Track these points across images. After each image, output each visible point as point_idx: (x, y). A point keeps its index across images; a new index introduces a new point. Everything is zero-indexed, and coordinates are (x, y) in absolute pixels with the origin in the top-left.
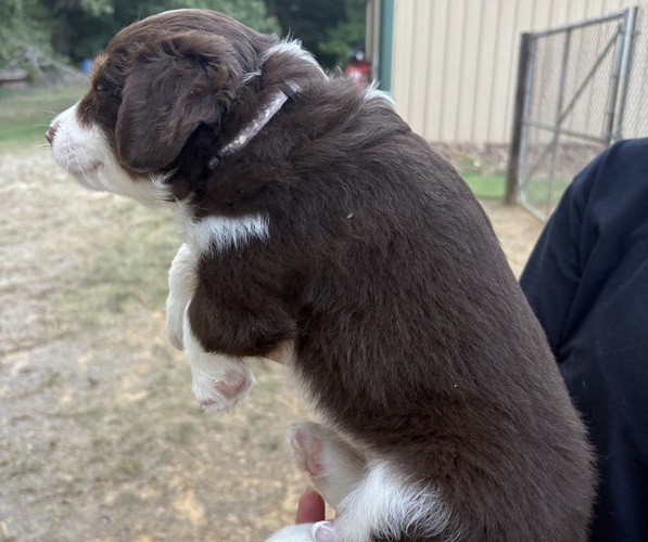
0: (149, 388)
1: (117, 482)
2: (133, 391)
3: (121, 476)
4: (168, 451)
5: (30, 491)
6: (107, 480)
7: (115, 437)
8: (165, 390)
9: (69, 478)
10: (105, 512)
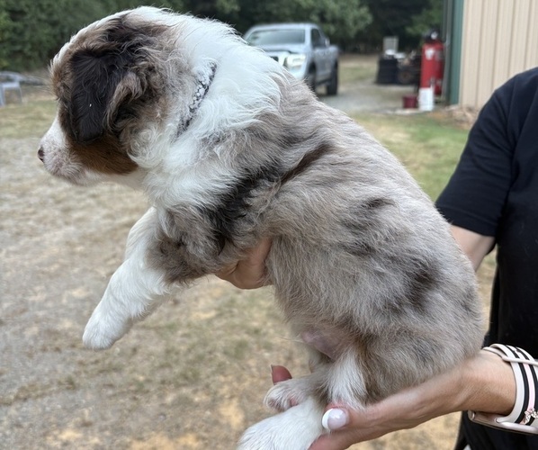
0: (218, 309)
1: (178, 386)
2: (205, 311)
3: (181, 381)
4: (223, 363)
5: (111, 386)
6: (170, 383)
7: (183, 348)
8: (231, 312)
9: (141, 378)
10: (163, 410)
